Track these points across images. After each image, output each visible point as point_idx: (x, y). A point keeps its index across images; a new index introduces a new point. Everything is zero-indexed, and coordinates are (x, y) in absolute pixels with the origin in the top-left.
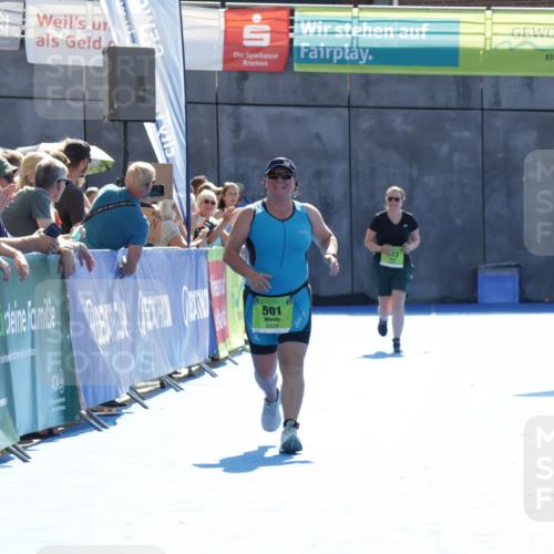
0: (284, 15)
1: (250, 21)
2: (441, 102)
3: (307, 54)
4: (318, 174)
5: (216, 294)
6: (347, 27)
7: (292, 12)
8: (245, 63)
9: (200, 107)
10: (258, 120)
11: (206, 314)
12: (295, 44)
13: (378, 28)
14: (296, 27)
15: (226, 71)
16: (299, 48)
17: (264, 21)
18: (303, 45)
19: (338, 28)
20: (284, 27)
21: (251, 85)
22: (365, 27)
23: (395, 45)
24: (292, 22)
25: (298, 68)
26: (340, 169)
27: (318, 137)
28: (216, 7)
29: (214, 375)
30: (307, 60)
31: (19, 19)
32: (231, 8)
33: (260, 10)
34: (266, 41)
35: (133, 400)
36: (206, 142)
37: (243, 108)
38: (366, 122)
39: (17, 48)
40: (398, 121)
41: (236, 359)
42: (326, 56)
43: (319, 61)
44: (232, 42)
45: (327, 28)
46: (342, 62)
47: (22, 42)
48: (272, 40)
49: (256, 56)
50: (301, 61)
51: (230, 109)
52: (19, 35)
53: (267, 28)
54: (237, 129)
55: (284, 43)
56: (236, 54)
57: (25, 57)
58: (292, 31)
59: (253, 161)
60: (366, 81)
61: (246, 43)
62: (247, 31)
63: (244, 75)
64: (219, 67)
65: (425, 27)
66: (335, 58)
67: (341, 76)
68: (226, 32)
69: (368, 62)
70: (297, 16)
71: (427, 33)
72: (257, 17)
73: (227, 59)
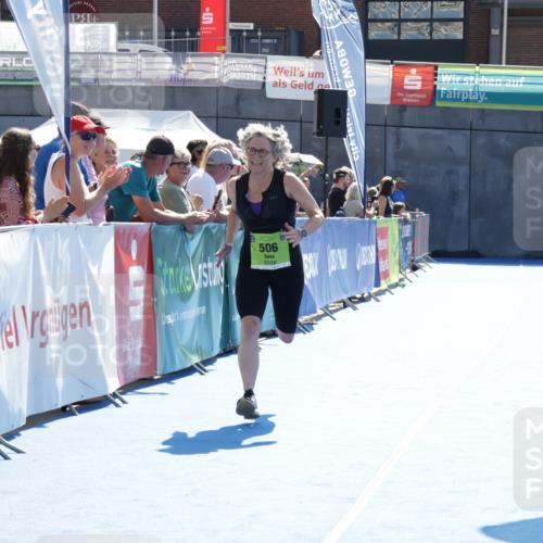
0: (431, 69)
1: (409, 73)
2: (531, 128)
3: (445, 95)
4: (450, 173)
5: (380, 249)
6: (472, 78)
7: (436, 68)
8: (405, 100)
9: (375, 128)
10: (411, 137)
11: (374, 261)
12: (438, 88)
13: (492, 80)
14: (438, 78)
15: (392, 105)
16: (440, 91)
17: (418, 73)
18: (443, 89)
19: (466, 79)
20: (431, 77)
21: (408, 114)
22: (483, 79)
23: (503, 90)
24: (436, 74)
25: (438, 104)
26: (463, 170)
27: (450, 148)
28: (388, 64)
29: (378, 301)
30: (445, 99)
31: (262, 70)
32: (397, 65)
33: (416, 66)
34: (418, 86)
35: (326, 314)
36: (378, 150)
37: (403, 129)
38: (481, 140)
39: (260, 88)
40: (502, 140)
41: (393, 291)
42: (457, 97)
43: (453, 100)
44: (397, 87)
45: (459, 78)
46: (468, 101)
47: (264, 84)
48: (423, 85)
49: (412, 96)
50: (440, 100)
51: (393, 129)
52: (262, 80)
53: (420, 78)
54: (398, 142)
55: (431, 87)
56: (399, 94)
57: (265, 93)
58: (436, 80)
59: (407, 163)
60: (483, 113)
61: (406, 87)
62: (407, 80)
63: (403, 108)
64: (388, 102)
65: (522, 80)
66: (463, 98)
67: (466, 110)
68: (393, 80)
69: (484, 101)
70: (440, 70)
71: (524, 83)
72: (413, 71)
73: (393, 97)
